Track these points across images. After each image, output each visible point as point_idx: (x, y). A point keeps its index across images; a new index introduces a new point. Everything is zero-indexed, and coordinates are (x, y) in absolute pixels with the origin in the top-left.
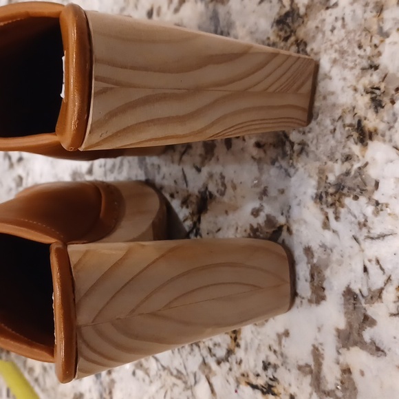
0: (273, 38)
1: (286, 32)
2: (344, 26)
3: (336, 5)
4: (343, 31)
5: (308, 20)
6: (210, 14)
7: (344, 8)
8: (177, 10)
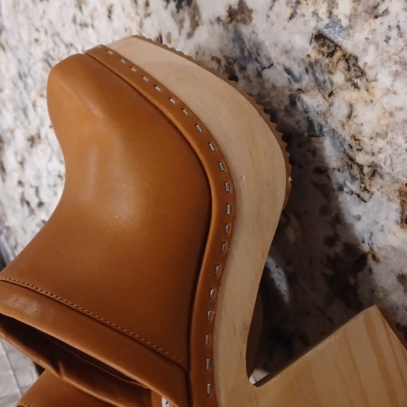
0: (314, 55)
1: (329, 47)
2: (401, 35)
3: (386, 12)
4: (401, 40)
5: (355, 32)
6: (231, 35)
7: (398, 14)
8: (190, 35)
